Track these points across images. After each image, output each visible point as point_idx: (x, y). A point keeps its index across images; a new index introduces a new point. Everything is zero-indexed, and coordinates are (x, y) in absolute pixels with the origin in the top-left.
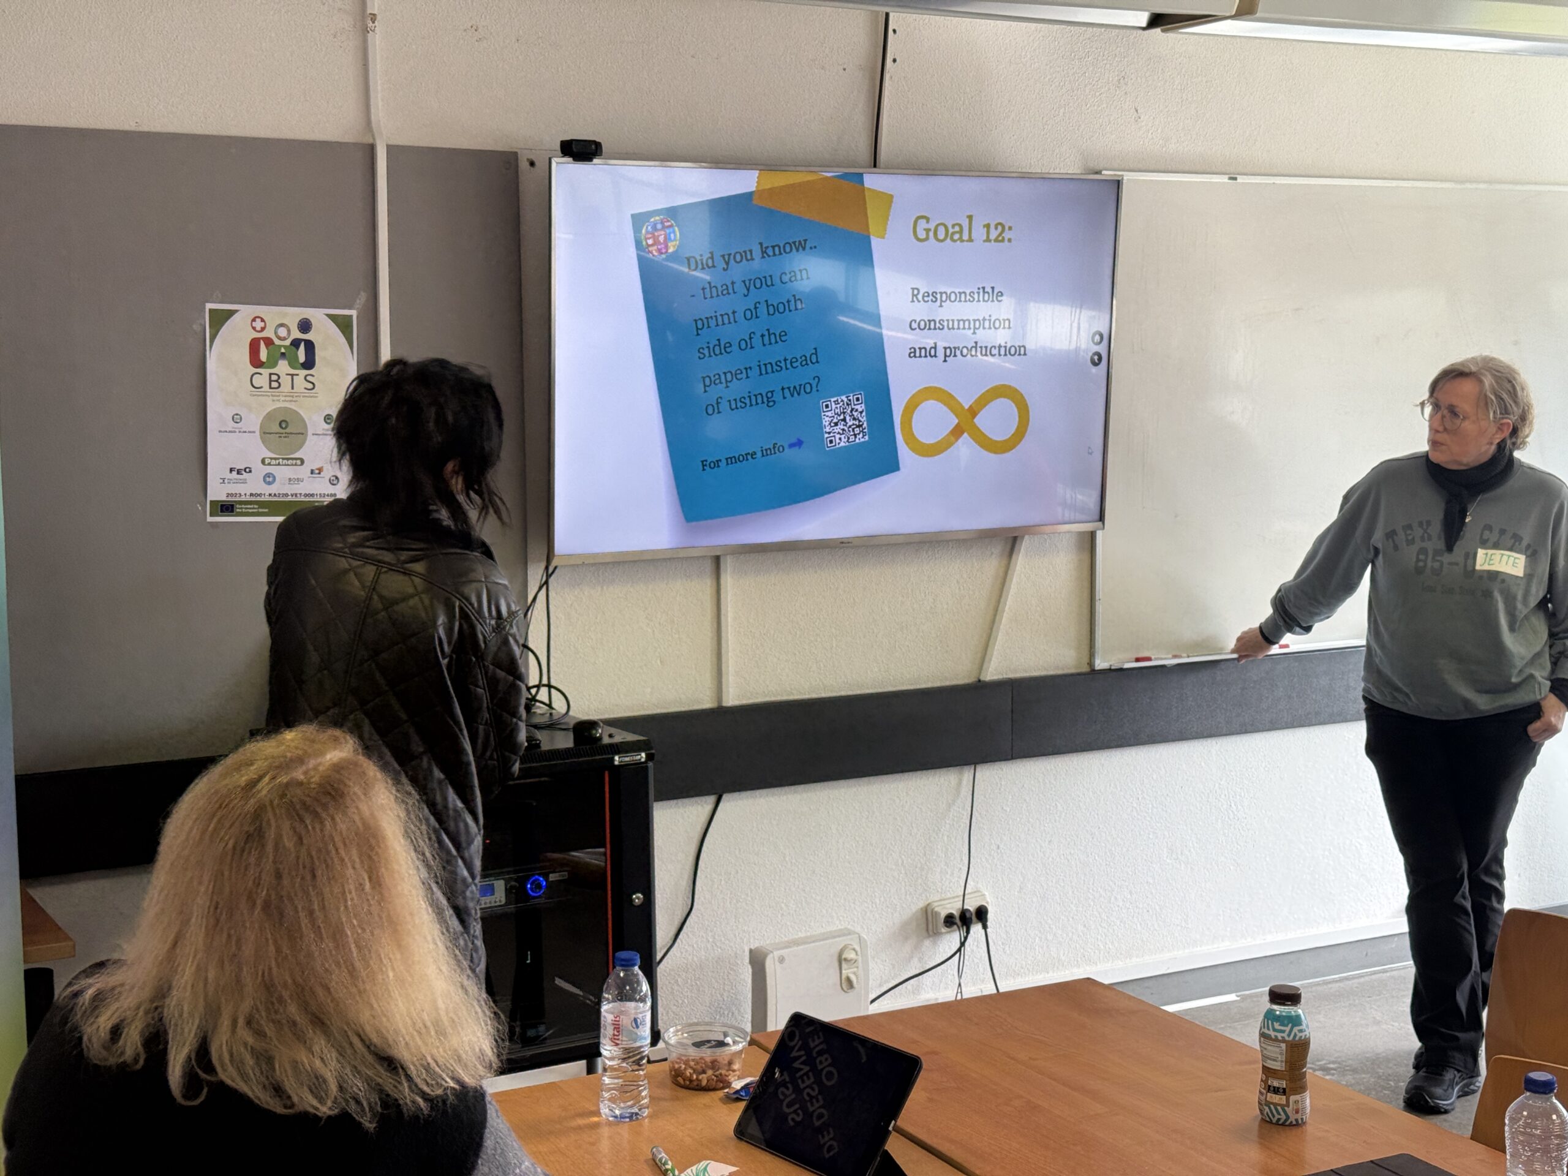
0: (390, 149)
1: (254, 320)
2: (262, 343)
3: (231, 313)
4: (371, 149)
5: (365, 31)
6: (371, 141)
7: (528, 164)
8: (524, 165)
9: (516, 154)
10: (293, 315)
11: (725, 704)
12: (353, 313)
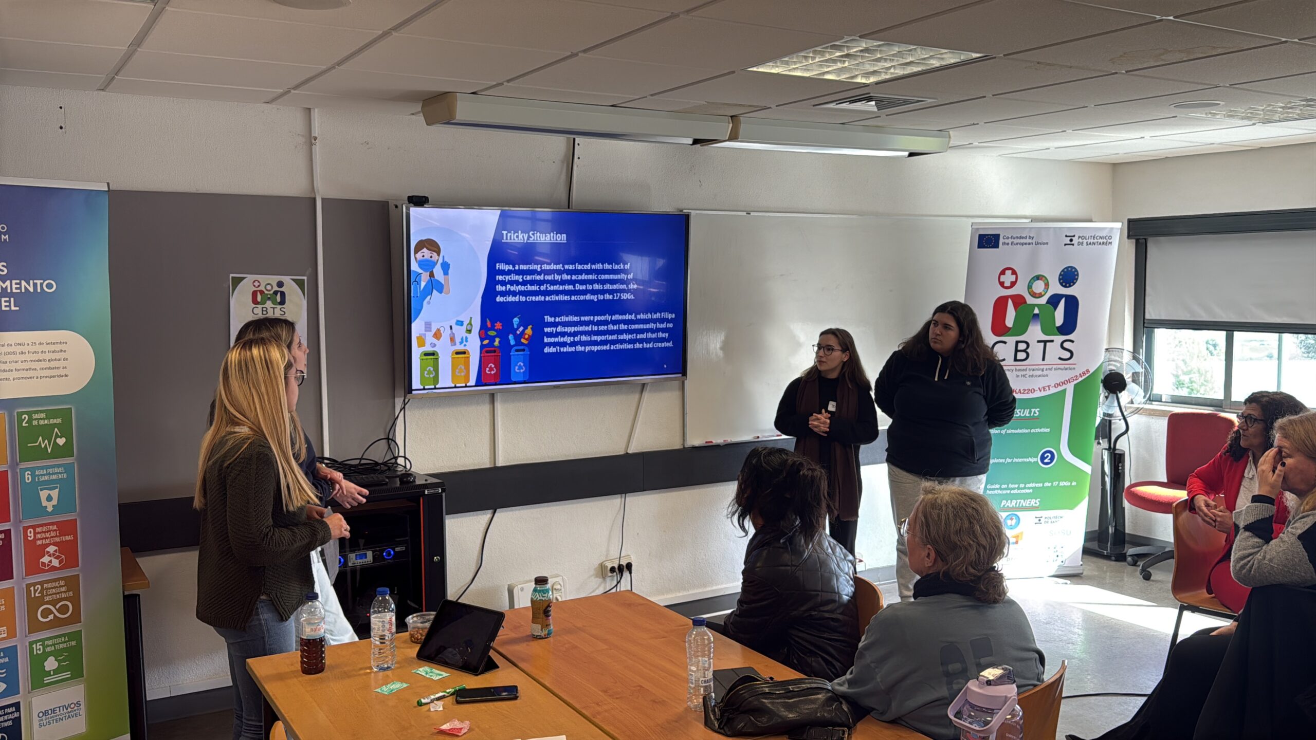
0: (323, 200)
1: (254, 282)
2: (259, 294)
3: (244, 278)
4: (314, 200)
5: (311, 144)
6: (313, 196)
7: (394, 207)
8: (392, 207)
9: (388, 202)
10: (274, 279)
11: (497, 465)
12: (305, 278)
